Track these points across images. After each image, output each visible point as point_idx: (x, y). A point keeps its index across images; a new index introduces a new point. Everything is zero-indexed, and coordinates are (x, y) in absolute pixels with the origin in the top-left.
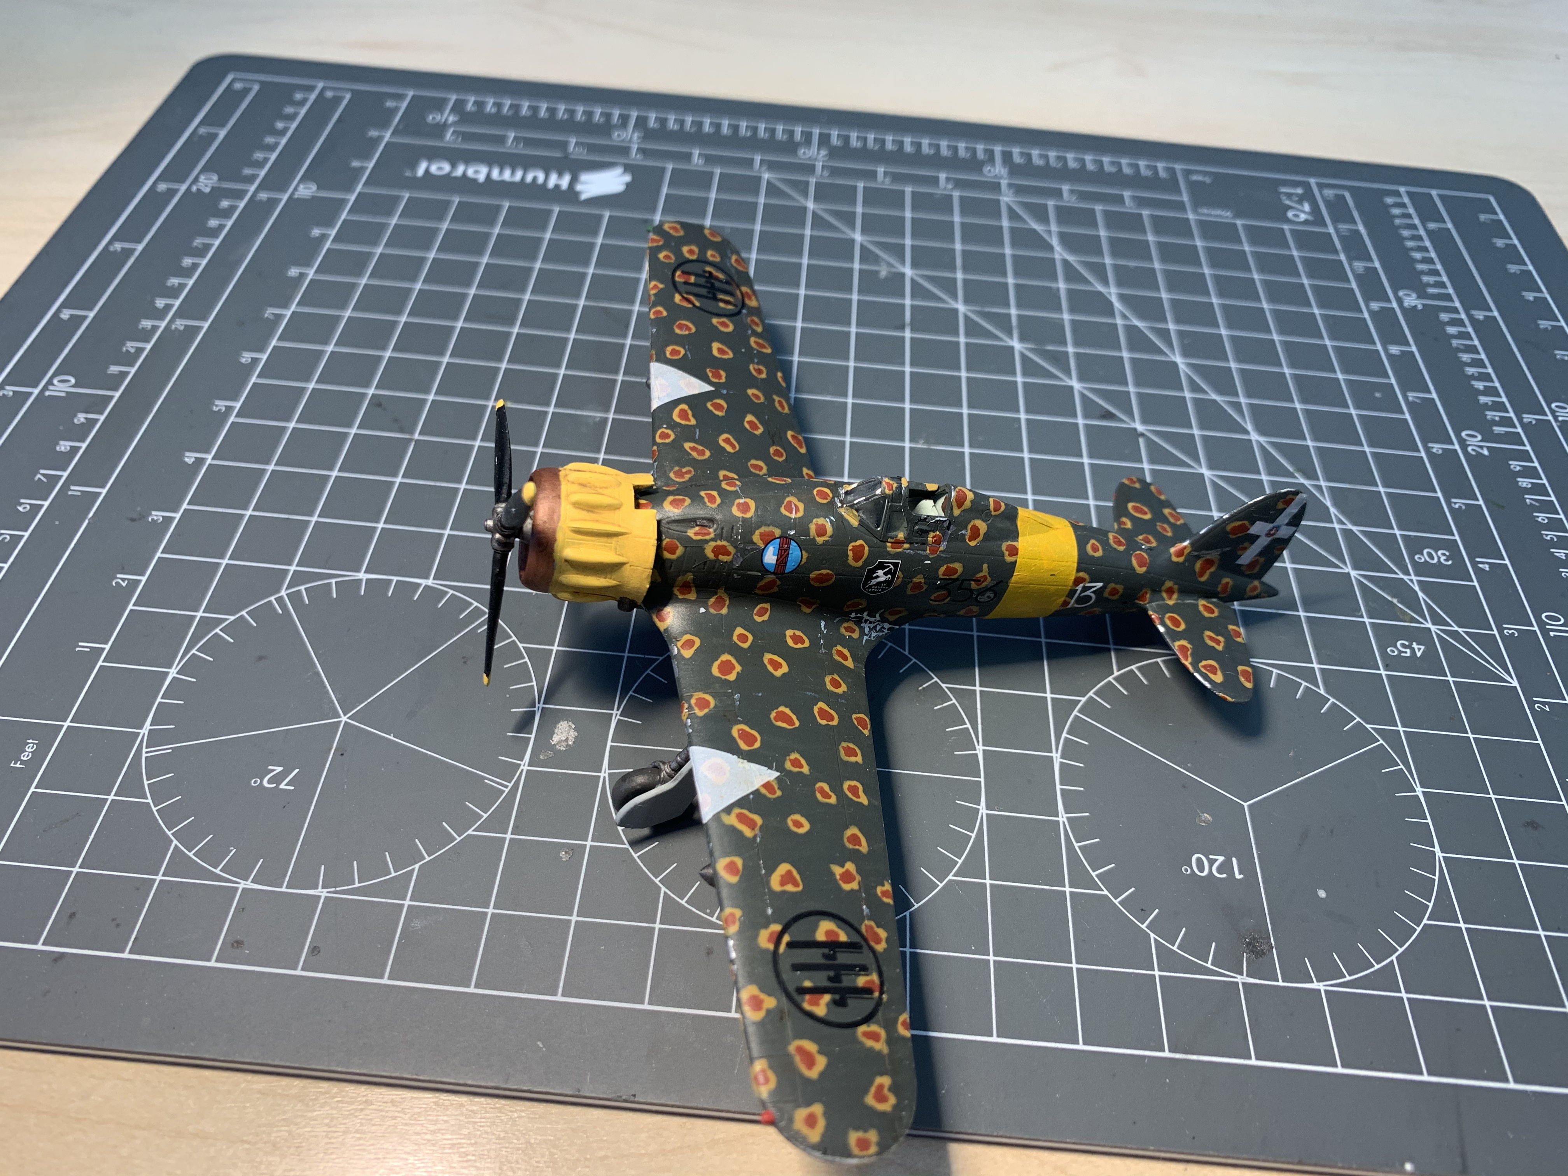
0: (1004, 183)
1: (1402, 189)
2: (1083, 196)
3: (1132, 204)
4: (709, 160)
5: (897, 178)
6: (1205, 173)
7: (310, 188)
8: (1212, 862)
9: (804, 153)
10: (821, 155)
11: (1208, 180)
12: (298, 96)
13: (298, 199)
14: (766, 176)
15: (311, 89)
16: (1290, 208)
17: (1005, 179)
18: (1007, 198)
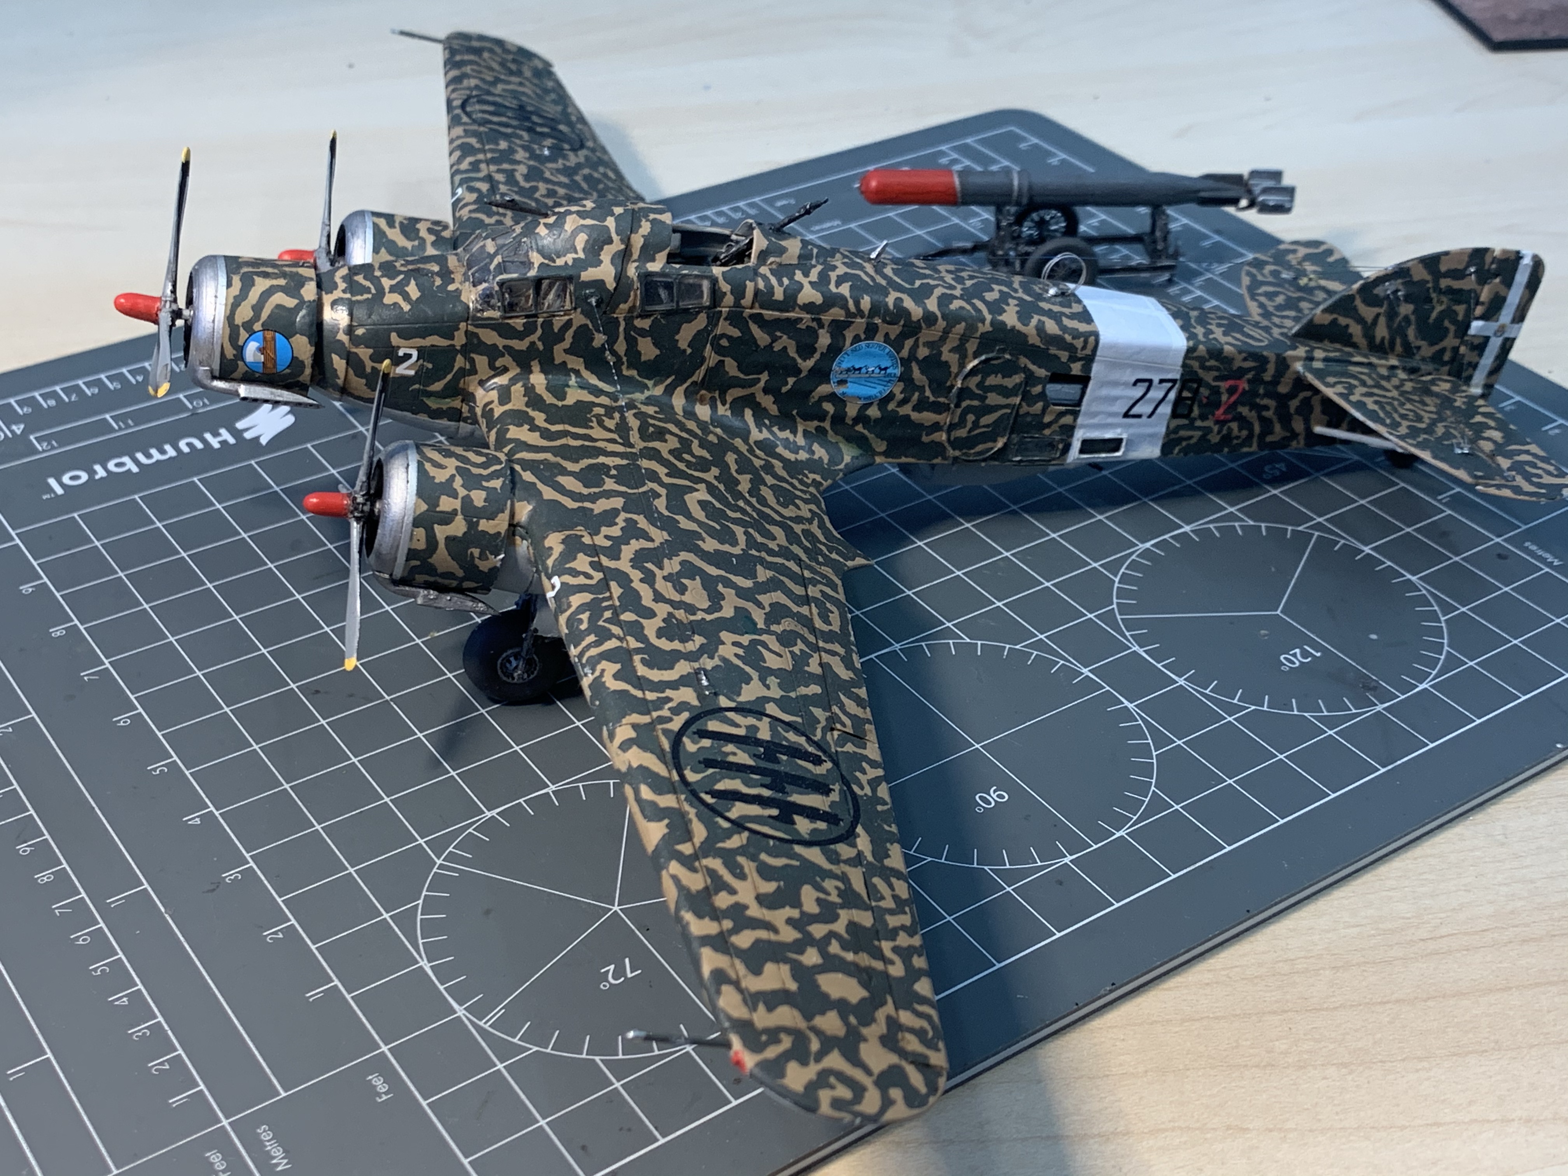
1: (944, 148)
6: (782, 197)
8: (1295, 655)
11: (793, 202)
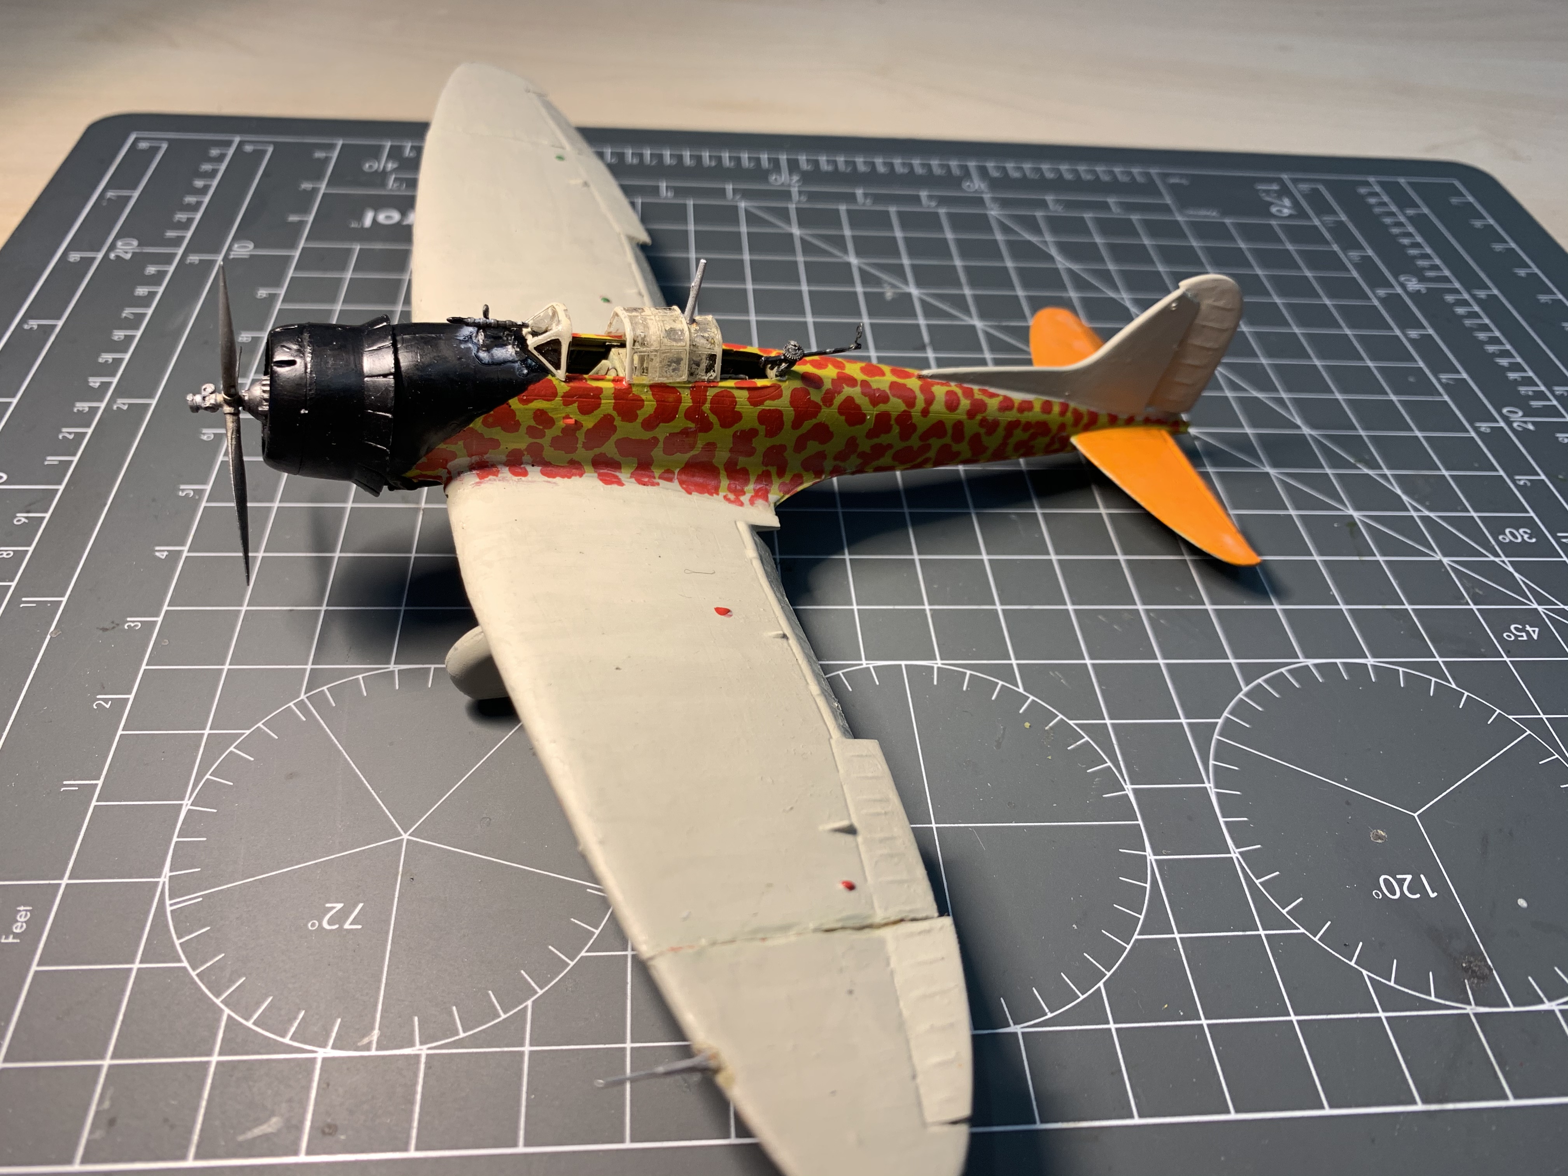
0: (987, 196)
1: (1371, 179)
2: (1069, 205)
3: (1119, 210)
4: (679, 192)
5: (877, 198)
6: (1181, 176)
7: (245, 247)
8: (1401, 882)
9: (776, 179)
10: (794, 181)
11: (1184, 182)
12: (214, 152)
13: (233, 259)
14: (742, 205)
15: (229, 144)
16: (1271, 204)
17: (987, 193)
18: (994, 212)
